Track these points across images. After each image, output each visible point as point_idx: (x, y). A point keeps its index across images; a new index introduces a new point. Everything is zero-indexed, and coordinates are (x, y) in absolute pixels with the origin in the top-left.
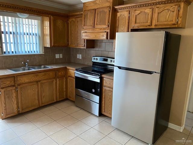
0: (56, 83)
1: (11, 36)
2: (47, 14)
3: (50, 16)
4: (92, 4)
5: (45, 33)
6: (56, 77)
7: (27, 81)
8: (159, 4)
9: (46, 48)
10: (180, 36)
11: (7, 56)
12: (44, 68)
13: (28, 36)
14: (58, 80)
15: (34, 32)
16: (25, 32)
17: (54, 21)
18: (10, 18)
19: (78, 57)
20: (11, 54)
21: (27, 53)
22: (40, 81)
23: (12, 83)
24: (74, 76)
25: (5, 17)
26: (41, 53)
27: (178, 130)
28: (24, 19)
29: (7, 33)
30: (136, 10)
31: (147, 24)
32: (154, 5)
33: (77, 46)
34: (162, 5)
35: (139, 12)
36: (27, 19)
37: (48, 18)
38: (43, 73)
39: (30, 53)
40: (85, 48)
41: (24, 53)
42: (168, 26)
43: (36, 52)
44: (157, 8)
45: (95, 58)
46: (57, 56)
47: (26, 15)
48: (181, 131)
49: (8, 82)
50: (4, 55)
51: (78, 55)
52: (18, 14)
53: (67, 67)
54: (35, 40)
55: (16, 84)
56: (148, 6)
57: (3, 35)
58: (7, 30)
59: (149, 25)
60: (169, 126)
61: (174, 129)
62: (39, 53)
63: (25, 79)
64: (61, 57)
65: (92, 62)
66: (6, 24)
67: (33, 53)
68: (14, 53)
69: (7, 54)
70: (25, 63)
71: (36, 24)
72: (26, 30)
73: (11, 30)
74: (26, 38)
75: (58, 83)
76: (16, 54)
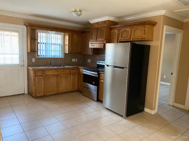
0: (70, 77)
1: (44, 45)
2: (67, 31)
3: (69, 32)
4: (96, 25)
5: (66, 44)
6: (70, 74)
7: (51, 74)
8: (134, 26)
9: (65, 54)
10: (150, 46)
11: (40, 58)
12: (63, 67)
13: (54, 45)
14: (72, 75)
15: (58, 43)
16: (52, 42)
17: (72, 35)
18: (44, 34)
19: (88, 62)
20: (43, 57)
21: (53, 57)
22: (59, 75)
23: (42, 74)
24: (82, 74)
25: (41, 33)
26: (62, 57)
27: (150, 113)
28: (52, 35)
29: (41, 43)
30: (121, 29)
31: (128, 38)
32: (131, 26)
33: (87, 53)
34: (136, 26)
35: (124, 30)
36: (54, 35)
37: (68, 33)
38: (62, 70)
39: (55, 57)
40: (92, 54)
41: (51, 57)
42: (140, 40)
43: (59, 56)
44: (133, 28)
45: (99, 61)
46: (73, 60)
47: (54, 32)
48: (153, 114)
49: (40, 74)
50: (39, 57)
51: (88, 60)
52: (49, 31)
53: (79, 67)
54: (58, 48)
55: (44, 76)
56: (128, 26)
57: (39, 45)
58: (41, 42)
59: (129, 39)
60: (145, 110)
61: (148, 112)
62: (60, 57)
63: (50, 73)
64: (76, 61)
65: (97, 64)
66: (41, 38)
67: (57, 57)
68: (45, 56)
69: (40, 57)
70: (51, 63)
71: (60, 38)
72: (53, 42)
73: (44, 42)
74: (53, 47)
75: (72, 77)
76: (46, 57)
